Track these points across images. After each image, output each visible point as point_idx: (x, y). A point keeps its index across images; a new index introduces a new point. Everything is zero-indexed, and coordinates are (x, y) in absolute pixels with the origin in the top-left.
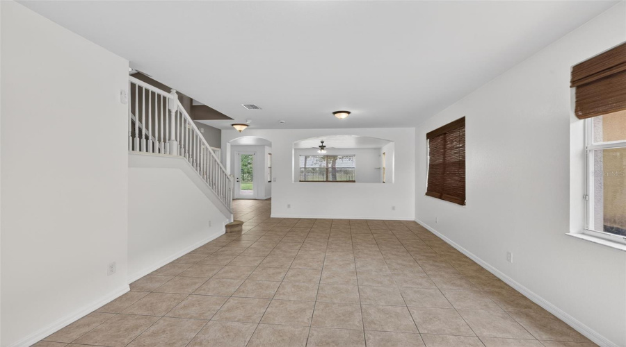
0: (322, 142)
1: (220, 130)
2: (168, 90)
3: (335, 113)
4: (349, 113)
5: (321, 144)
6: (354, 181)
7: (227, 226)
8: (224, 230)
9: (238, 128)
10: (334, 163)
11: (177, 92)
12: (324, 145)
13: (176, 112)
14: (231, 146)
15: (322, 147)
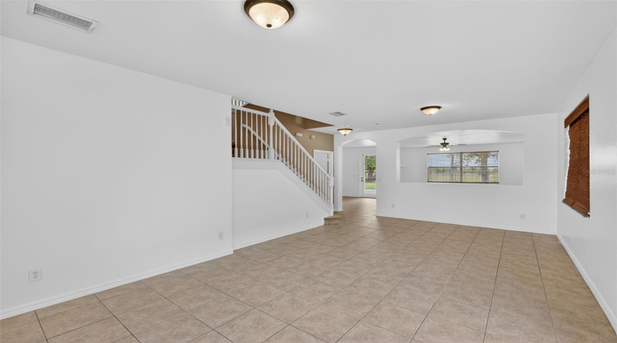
0: (445, 139)
1: (333, 136)
2: (267, 110)
3: (422, 109)
4: (439, 107)
5: (443, 142)
6: (498, 183)
7: (325, 219)
8: (322, 223)
9: (343, 132)
10: (485, 161)
11: (274, 111)
12: (446, 142)
13: (274, 127)
14: (343, 148)
15: (445, 145)
